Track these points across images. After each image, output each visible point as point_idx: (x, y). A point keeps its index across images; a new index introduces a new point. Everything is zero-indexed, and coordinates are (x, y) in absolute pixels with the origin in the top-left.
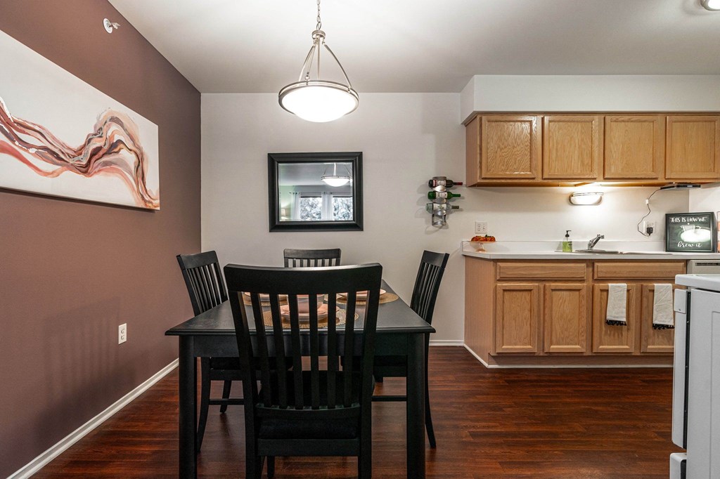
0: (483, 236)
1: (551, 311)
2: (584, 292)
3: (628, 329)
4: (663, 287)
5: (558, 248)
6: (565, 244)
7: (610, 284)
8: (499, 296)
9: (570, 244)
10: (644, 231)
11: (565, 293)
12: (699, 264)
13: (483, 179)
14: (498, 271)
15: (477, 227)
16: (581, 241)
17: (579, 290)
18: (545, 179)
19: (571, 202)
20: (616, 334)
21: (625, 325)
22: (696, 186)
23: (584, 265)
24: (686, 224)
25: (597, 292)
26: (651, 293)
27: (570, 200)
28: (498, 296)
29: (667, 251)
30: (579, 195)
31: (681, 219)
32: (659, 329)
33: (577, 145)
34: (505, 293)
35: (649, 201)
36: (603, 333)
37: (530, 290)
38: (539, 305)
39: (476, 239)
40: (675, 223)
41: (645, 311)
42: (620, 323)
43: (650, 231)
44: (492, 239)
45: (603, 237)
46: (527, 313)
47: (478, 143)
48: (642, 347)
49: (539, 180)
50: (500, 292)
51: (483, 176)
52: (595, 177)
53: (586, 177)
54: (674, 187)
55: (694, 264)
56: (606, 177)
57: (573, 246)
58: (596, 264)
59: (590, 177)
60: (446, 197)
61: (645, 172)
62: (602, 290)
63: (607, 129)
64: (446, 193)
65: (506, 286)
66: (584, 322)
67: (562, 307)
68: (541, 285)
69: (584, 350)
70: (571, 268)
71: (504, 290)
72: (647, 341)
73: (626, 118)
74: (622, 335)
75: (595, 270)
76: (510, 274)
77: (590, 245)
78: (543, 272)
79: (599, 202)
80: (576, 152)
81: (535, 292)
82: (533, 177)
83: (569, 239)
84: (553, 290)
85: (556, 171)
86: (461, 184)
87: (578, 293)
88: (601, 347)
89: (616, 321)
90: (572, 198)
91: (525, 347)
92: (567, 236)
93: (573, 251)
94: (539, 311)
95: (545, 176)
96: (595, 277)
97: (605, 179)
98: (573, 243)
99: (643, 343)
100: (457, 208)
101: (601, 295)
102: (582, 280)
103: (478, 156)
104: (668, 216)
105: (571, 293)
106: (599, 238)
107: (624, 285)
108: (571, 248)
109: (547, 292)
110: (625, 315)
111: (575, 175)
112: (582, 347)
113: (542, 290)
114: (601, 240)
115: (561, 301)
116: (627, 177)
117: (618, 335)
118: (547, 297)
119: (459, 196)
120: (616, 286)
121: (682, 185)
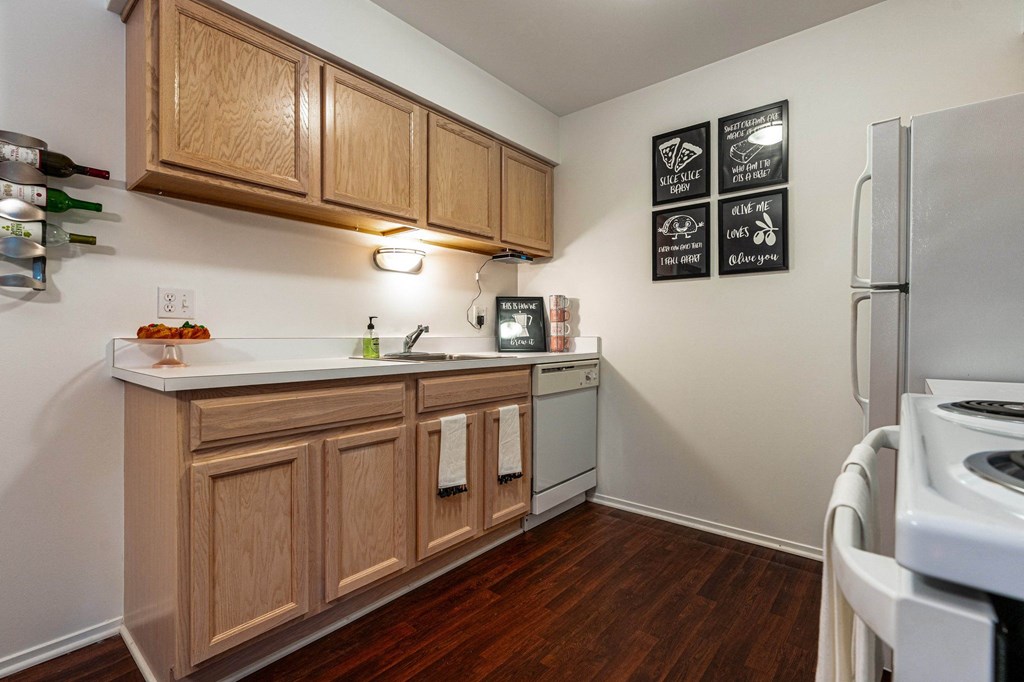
0: (178, 324)
1: (340, 500)
2: (401, 443)
3: (469, 496)
4: (509, 411)
5: (356, 352)
6: (366, 342)
7: (443, 419)
8: (200, 498)
9: (376, 343)
10: (474, 322)
11: (368, 452)
12: (544, 371)
13: (165, 163)
14: (194, 424)
15: (163, 303)
16: (393, 335)
17: (393, 440)
18: (328, 202)
19: (377, 265)
20: (453, 511)
21: (466, 490)
22: (530, 258)
23: (400, 386)
24: (517, 311)
25: (423, 437)
26: (496, 424)
27: (375, 259)
28: (196, 498)
29: (500, 351)
30: (389, 250)
31: (512, 305)
32: (506, 482)
33: (386, 152)
34: (220, 484)
35: (480, 276)
36: (434, 514)
37: (290, 462)
38: (312, 493)
39: (148, 333)
40: (507, 311)
41: (488, 456)
42: (458, 490)
43: (480, 321)
44: (200, 333)
45: (427, 329)
46: (282, 521)
47: (149, 59)
48: (487, 519)
49: (314, 200)
50: (201, 483)
51: (165, 156)
52: (415, 217)
53: (401, 214)
54: (507, 256)
55: (540, 371)
56: (431, 221)
57: (380, 347)
58: (423, 382)
59: (407, 216)
60: (43, 200)
61: (479, 225)
62: (431, 433)
63: (432, 139)
64: (43, 191)
65: (220, 465)
66: (402, 507)
67: (362, 482)
68: (316, 443)
69: (403, 564)
70: (377, 394)
71: (215, 478)
72: (491, 508)
73: (457, 127)
74: (460, 510)
75: (420, 394)
76: (232, 428)
77: (407, 343)
78: (321, 412)
79: (418, 269)
80: (385, 161)
81: (301, 465)
82: (301, 190)
83: (376, 334)
84: (342, 451)
85: (349, 188)
86: (104, 175)
87: (390, 446)
88: (431, 544)
89: (452, 488)
90: (378, 256)
91: (278, 611)
92: (371, 327)
93: (381, 355)
94: (312, 507)
95: (328, 196)
96: (421, 410)
97: (431, 226)
98: (380, 341)
99: (488, 512)
100: (90, 241)
101: (430, 441)
102: (397, 419)
103: (149, 96)
104: (499, 300)
105: (379, 449)
106: (422, 331)
107: (462, 417)
108: (378, 352)
109: (329, 458)
110: (464, 472)
111: (383, 206)
112: (400, 557)
113: (319, 454)
114: (424, 335)
115: (359, 471)
116: (459, 228)
117: (456, 511)
118: (330, 469)
119: (98, 207)
120: (451, 422)
121: (516, 254)
